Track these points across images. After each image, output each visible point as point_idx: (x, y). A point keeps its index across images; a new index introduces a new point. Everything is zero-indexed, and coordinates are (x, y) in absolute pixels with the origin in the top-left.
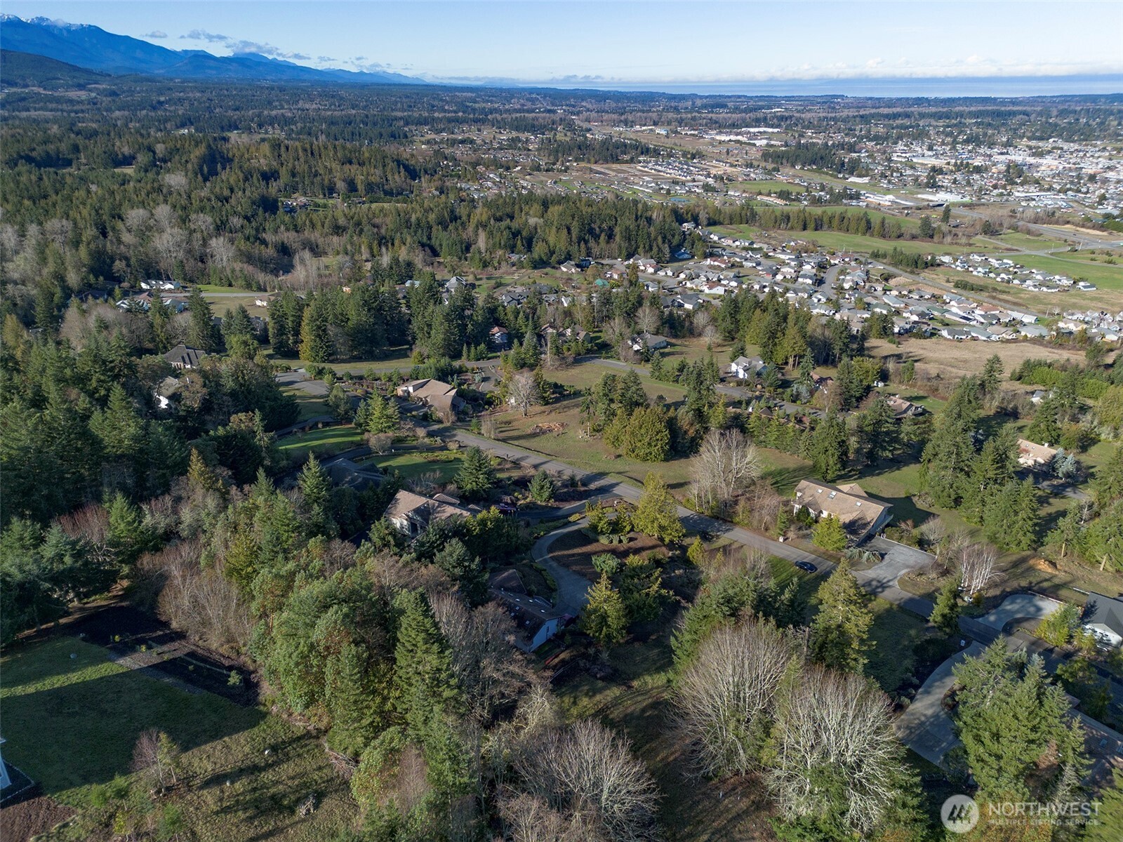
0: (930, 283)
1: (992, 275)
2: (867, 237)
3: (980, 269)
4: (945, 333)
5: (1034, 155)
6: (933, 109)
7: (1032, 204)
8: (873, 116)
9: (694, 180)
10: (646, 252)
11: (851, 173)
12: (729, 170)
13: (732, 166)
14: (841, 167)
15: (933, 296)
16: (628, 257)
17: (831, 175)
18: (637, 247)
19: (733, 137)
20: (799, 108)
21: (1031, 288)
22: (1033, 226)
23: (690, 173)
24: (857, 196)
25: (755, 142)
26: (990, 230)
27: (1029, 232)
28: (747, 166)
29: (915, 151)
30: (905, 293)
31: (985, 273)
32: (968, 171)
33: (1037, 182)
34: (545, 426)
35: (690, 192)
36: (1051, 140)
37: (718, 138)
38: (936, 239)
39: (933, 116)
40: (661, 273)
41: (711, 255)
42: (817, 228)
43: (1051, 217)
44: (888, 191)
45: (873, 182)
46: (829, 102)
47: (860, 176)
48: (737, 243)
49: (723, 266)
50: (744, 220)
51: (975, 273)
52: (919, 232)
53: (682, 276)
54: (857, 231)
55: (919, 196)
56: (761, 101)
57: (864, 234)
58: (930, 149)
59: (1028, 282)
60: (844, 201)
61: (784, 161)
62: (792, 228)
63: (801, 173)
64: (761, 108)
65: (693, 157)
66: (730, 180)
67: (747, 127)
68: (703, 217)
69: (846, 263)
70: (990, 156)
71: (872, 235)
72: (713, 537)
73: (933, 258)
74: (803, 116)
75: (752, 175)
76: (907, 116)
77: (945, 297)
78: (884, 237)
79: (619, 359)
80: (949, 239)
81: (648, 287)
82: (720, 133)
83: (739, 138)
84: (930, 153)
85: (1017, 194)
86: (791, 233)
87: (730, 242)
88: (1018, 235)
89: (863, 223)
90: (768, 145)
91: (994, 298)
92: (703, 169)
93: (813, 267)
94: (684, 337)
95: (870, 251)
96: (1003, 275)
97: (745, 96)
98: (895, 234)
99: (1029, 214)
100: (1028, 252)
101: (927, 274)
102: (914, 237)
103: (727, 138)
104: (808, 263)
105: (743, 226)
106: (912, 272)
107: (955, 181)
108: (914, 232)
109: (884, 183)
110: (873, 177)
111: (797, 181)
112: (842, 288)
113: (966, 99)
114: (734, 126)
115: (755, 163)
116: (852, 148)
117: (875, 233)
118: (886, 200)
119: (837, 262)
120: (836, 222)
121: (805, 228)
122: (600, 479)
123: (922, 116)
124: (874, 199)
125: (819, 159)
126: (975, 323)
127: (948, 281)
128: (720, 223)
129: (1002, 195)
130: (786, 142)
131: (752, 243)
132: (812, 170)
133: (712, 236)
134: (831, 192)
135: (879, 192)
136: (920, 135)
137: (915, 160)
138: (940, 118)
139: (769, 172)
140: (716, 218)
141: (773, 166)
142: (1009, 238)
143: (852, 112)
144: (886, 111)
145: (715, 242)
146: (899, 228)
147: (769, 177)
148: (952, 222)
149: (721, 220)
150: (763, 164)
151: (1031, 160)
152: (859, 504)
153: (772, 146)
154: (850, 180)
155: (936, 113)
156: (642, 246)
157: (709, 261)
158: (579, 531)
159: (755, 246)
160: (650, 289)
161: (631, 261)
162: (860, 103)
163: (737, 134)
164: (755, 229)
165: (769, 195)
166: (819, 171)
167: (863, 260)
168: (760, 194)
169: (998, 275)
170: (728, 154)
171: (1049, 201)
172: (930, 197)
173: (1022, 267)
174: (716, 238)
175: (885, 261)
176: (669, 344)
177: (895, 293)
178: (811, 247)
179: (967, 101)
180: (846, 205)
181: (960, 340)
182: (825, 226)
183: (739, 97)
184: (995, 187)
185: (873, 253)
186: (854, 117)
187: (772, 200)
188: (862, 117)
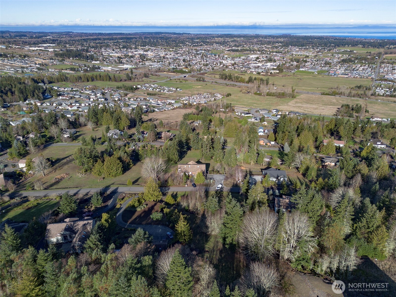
0: (140, 95)
1: (154, 90)
2: (111, 82)
3: (150, 88)
4: (156, 110)
5: (145, 51)
6: (107, 37)
7: (152, 66)
8: (88, 39)
9: (31, 66)
10: (32, 97)
11: (92, 60)
12: (44, 61)
13: (44, 59)
14: (87, 58)
15: (144, 99)
16: (25, 100)
17: (85, 61)
18: (27, 96)
19: (37, 48)
20: (58, 36)
21: (167, 92)
22: (157, 74)
23: (27, 64)
24: (99, 68)
25: (48, 50)
26: (146, 76)
27: (156, 75)
28: (50, 59)
29: (109, 52)
30: (135, 99)
31: (152, 89)
32: (129, 57)
33: (150, 60)
34: (59, 177)
35: (31, 71)
36: (147, 46)
37: (31, 49)
38: (132, 80)
39: (108, 39)
40: (45, 105)
41: (60, 95)
42: (93, 80)
43: (159, 70)
44: (108, 66)
45: (101, 63)
46: (68, 34)
47: (96, 61)
48: (66, 89)
49: (68, 98)
50: (63, 80)
51: (150, 90)
52: (126, 78)
53: (54, 105)
54: (106, 80)
55: (119, 66)
56: (40, 34)
57: (109, 81)
58: (113, 50)
59: (165, 91)
60: (96, 70)
61: (65, 57)
62: (83, 81)
63: (73, 61)
64: (42, 36)
65: (25, 57)
66: (46, 65)
67: (41, 44)
68: (45, 80)
69: (110, 91)
70: (133, 52)
71: (112, 81)
72: (166, 193)
73: (136, 87)
74: (62, 39)
75: (54, 63)
76: (99, 39)
77: (147, 99)
78: (116, 81)
79: (62, 142)
80: (136, 80)
81: (45, 111)
82: (31, 47)
83: (40, 48)
84: (114, 52)
85: (147, 64)
86: (83, 83)
87: (63, 89)
88: (154, 77)
89: (108, 77)
90: (54, 51)
91: (160, 97)
92: (32, 62)
93: (100, 95)
94: (78, 128)
95: (116, 87)
96: (158, 90)
97: (33, 32)
98: (119, 80)
99: (154, 70)
100: (159, 82)
101: (136, 92)
102: (125, 80)
103: (36, 49)
104: (98, 93)
105: (63, 82)
106: (133, 92)
107: (127, 61)
108: (125, 78)
109: (105, 63)
110: (100, 61)
111: (74, 64)
112: (115, 100)
113: (115, 33)
114: (35, 44)
115: (54, 58)
116: (87, 51)
117: (113, 80)
118: (109, 68)
119: (107, 92)
120: (98, 78)
121: (88, 81)
122: (109, 189)
123: (105, 39)
124: (105, 68)
125: (78, 55)
126: (160, 105)
127: (144, 93)
128: (54, 82)
129: (143, 64)
130: (61, 50)
131: (72, 89)
132: (77, 60)
133: (54, 88)
134: (89, 67)
135: (106, 66)
136: (107, 46)
137: (111, 54)
138: (110, 40)
139: (61, 61)
140: (51, 80)
141: (62, 59)
142: (152, 78)
143: (80, 38)
144: (91, 37)
145: (57, 90)
146: (120, 78)
147: (62, 63)
148: (134, 74)
149: (54, 81)
150: (57, 58)
151: (145, 53)
152: (198, 167)
153: (56, 51)
154: (93, 62)
155: (108, 38)
156: (29, 95)
157: (61, 97)
158: (125, 210)
159: (74, 89)
160: (46, 112)
161: (27, 102)
162: (81, 35)
163: (39, 47)
164: (69, 83)
165: (66, 70)
166: (80, 59)
167: (115, 90)
168: (62, 70)
169: (156, 89)
170: (39, 55)
171: (156, 65)
172: (122, 67)
173: (161, 86)
174: (56, 88)
175: (122, 89)
176: (77, 132)
177: (132, 99)
178: (95, 87)
179: (115, 34)
180: (97, 71)
181: (162, 111)
182: (95, 80)
183: (30, 32)
184: (140, 62)
185: (117, 87)
186: (81, 40)
187: (68, 71)
188: (84, 39)
